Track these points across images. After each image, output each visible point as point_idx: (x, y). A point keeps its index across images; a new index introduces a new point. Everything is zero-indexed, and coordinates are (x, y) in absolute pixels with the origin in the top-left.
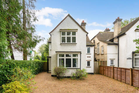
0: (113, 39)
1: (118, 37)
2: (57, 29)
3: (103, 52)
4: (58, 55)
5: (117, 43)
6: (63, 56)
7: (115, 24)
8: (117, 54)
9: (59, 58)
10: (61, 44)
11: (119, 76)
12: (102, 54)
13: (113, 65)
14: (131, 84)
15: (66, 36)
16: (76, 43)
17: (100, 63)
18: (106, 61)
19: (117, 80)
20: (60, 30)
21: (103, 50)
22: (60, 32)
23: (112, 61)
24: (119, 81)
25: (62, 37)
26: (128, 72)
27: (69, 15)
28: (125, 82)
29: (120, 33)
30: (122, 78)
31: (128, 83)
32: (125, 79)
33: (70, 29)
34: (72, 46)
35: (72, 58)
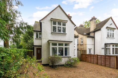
0: (90, 33)
1: (94, 32)
2: (47, 17)
3: (82, 43)
4: (51, 44)
5: (93, 36)
6: (56, 45)
7: (91, 21)
8: (94, 45)
9: (51, 46)
10: (52, 33)
11: (103, 62)
12: (81, 45)
13: (91, 53)
14: (116, 68)
15: (57, 26)
16: (66, 33)
17: (81, 52)
18: (86, 51)
19: (101, 65)
20: (51, 18)
21: (82, 42)
22: (51, 21)
23: (90, 50)
24: (103, 66)
25: (53, 26)
26: (112, 59)
27: (59, 6)
28: (109, 66)
29: (95, 28)
30: (106, 64)
31: (112, 67)
32: (109, 64)
33: (60, 19)
34: (63, 36)
35: (64, 47)
